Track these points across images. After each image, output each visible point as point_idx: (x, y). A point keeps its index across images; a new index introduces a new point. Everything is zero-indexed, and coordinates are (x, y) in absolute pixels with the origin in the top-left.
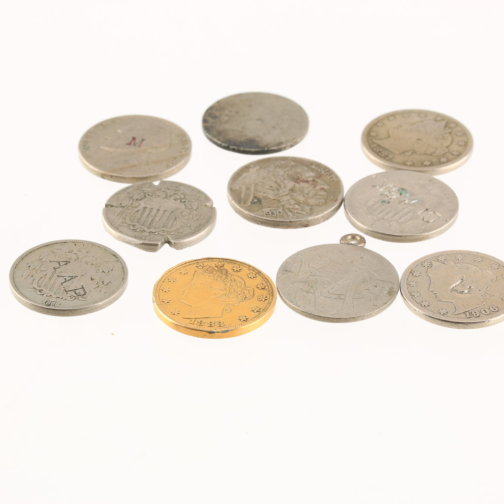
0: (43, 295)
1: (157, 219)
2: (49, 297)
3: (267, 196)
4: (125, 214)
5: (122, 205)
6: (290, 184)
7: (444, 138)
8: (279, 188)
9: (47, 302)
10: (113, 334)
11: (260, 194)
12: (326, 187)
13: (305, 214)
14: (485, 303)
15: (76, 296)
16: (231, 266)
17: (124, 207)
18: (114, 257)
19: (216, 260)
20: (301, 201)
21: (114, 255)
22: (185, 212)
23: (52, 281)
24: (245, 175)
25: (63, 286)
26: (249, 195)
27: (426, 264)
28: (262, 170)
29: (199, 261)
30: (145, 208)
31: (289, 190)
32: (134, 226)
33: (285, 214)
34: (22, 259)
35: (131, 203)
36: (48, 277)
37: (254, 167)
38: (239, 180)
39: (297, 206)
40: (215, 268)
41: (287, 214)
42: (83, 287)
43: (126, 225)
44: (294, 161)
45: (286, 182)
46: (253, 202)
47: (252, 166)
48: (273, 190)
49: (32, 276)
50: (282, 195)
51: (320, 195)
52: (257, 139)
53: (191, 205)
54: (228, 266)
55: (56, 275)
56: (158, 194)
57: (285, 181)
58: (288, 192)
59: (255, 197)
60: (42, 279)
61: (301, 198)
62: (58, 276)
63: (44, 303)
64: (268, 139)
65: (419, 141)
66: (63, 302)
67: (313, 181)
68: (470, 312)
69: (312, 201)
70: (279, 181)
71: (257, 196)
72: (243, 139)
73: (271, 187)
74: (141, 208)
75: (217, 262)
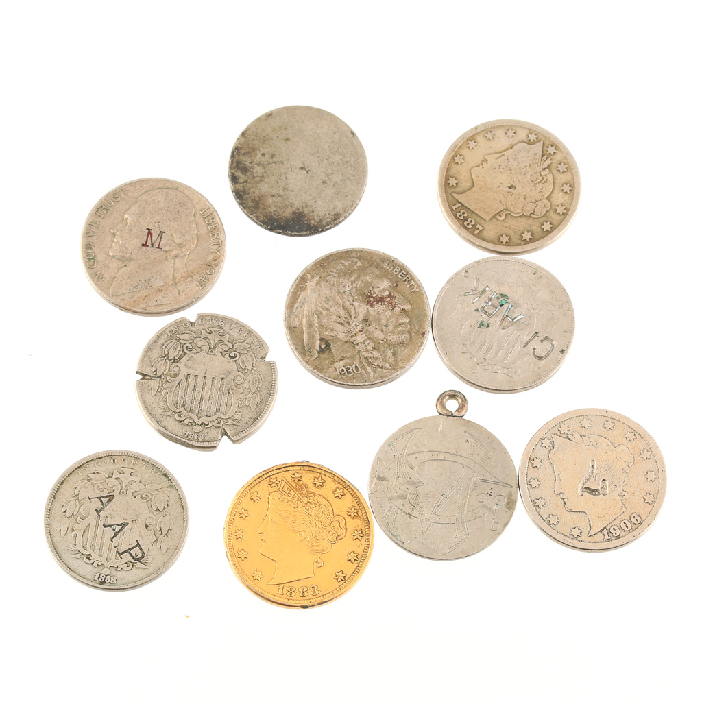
0: (92, 564)
1: (206, 397)
2: (101, 568)
3: (336, 335)
4: (164, 392)
5: (159, 374)
6: (362, 309)
7: (543, 181)
8: (349, 317)
9: (99, 577)
10: (188, 616)
11: (327, 333)
12: (408, 307)
13: (388, 366)
14: (624, 509)
15: (133, 561)
16: (312, 476)
17: (160, 377)
18: (165, 480)
19: (291, 468)
20: (380, 341)
21: (165, 475)
22: (238, 378)
23: (99, 535)
24: (302, 296)
25: (114, 544)
26: (313, 336)
27: (546, 443)
28: (323, 284)
29: (270, 474)
30: (188, 375)
31: (363, 321)
32: (179, 414)
33: (363, 371)
34: (54, 498)
35: (168, 367)
36: (92, 529)
37: (312, 277)
38: (297, 308)
39: (376, 354)
40: (292, 483)
41: (366, 370)
42: (138, 545)
43: (169, 414)
44: (359, 258)
45: (356, 304)
46: (321, 351)
47: (309, 276)
48: (342, 324)
49: (73, 530)
50: (354, 332)
51: (403, 324)
52: (306, 211)
53: (243, 362)
54: (308, 478)
55: (101, 524)
56: (199, 344)
57: (354, 304)
58: (361, 325)
59: (322, 339)
60: (86, 533)
61: (379, 335)
62: (105, 526)
63: (96, 578)
64: (320, 210)
65: (512, 190)
66: (120, 574)
67: (390, 296)
68: (608, 528)
69: (393, 338)
70: (347, 304)
71: (324, 337)
72: (288, 213)
73: (339, 317)
74: (182, 376)
75: (293, 472)
